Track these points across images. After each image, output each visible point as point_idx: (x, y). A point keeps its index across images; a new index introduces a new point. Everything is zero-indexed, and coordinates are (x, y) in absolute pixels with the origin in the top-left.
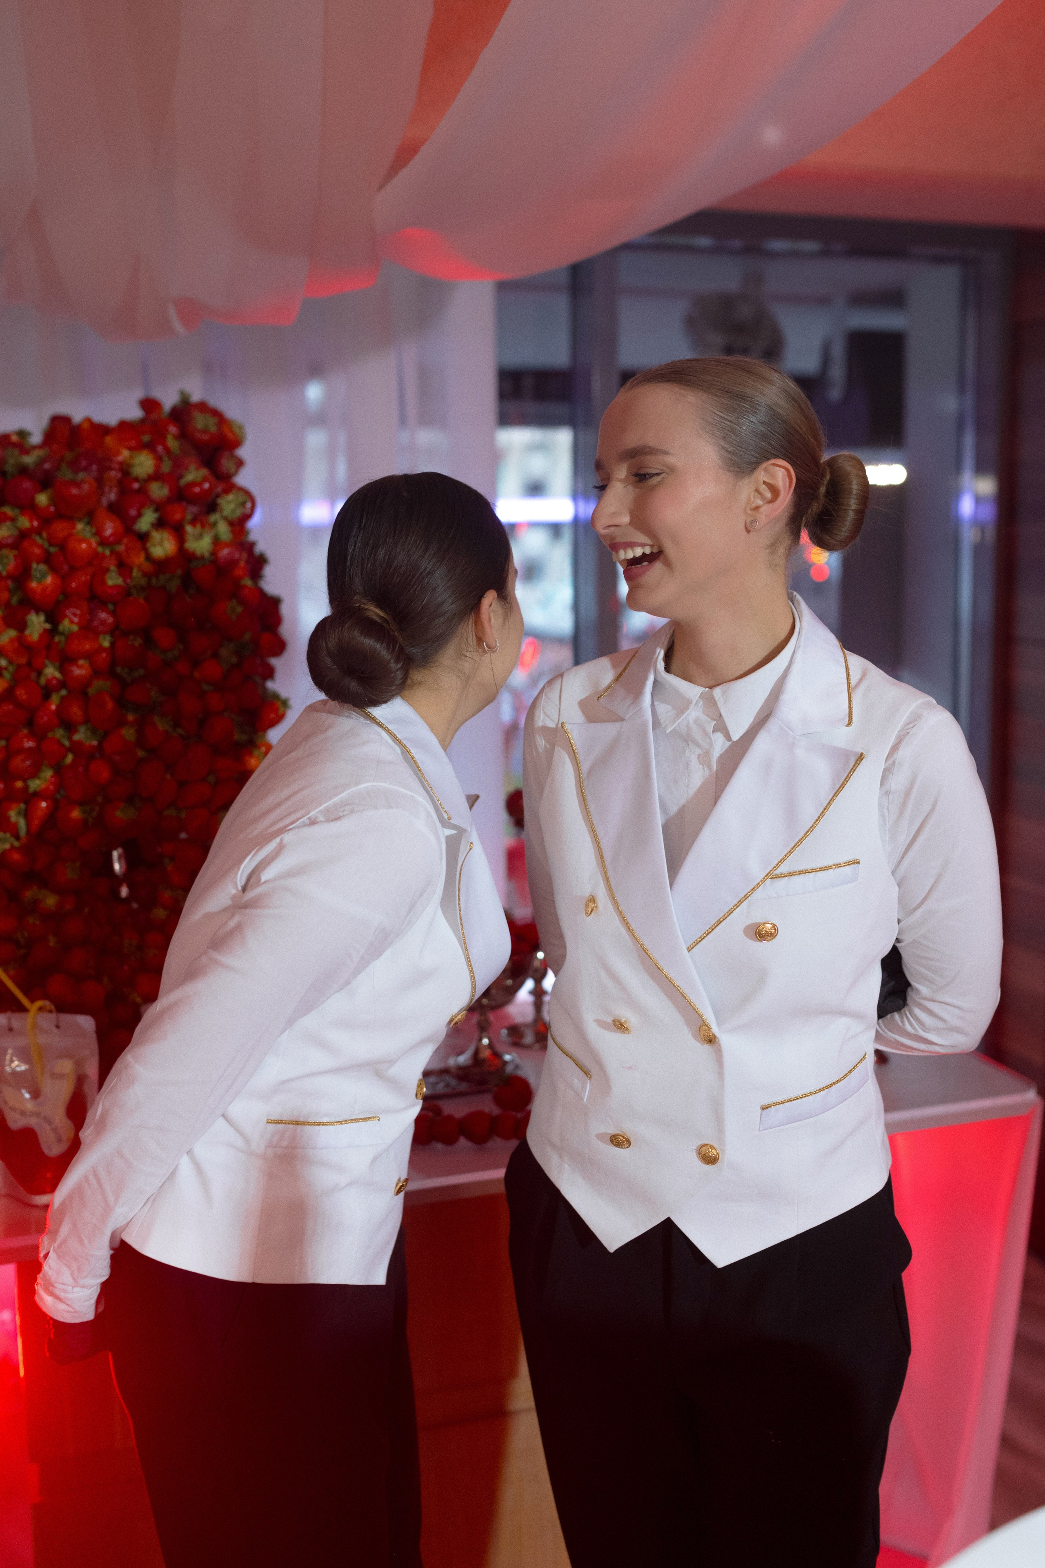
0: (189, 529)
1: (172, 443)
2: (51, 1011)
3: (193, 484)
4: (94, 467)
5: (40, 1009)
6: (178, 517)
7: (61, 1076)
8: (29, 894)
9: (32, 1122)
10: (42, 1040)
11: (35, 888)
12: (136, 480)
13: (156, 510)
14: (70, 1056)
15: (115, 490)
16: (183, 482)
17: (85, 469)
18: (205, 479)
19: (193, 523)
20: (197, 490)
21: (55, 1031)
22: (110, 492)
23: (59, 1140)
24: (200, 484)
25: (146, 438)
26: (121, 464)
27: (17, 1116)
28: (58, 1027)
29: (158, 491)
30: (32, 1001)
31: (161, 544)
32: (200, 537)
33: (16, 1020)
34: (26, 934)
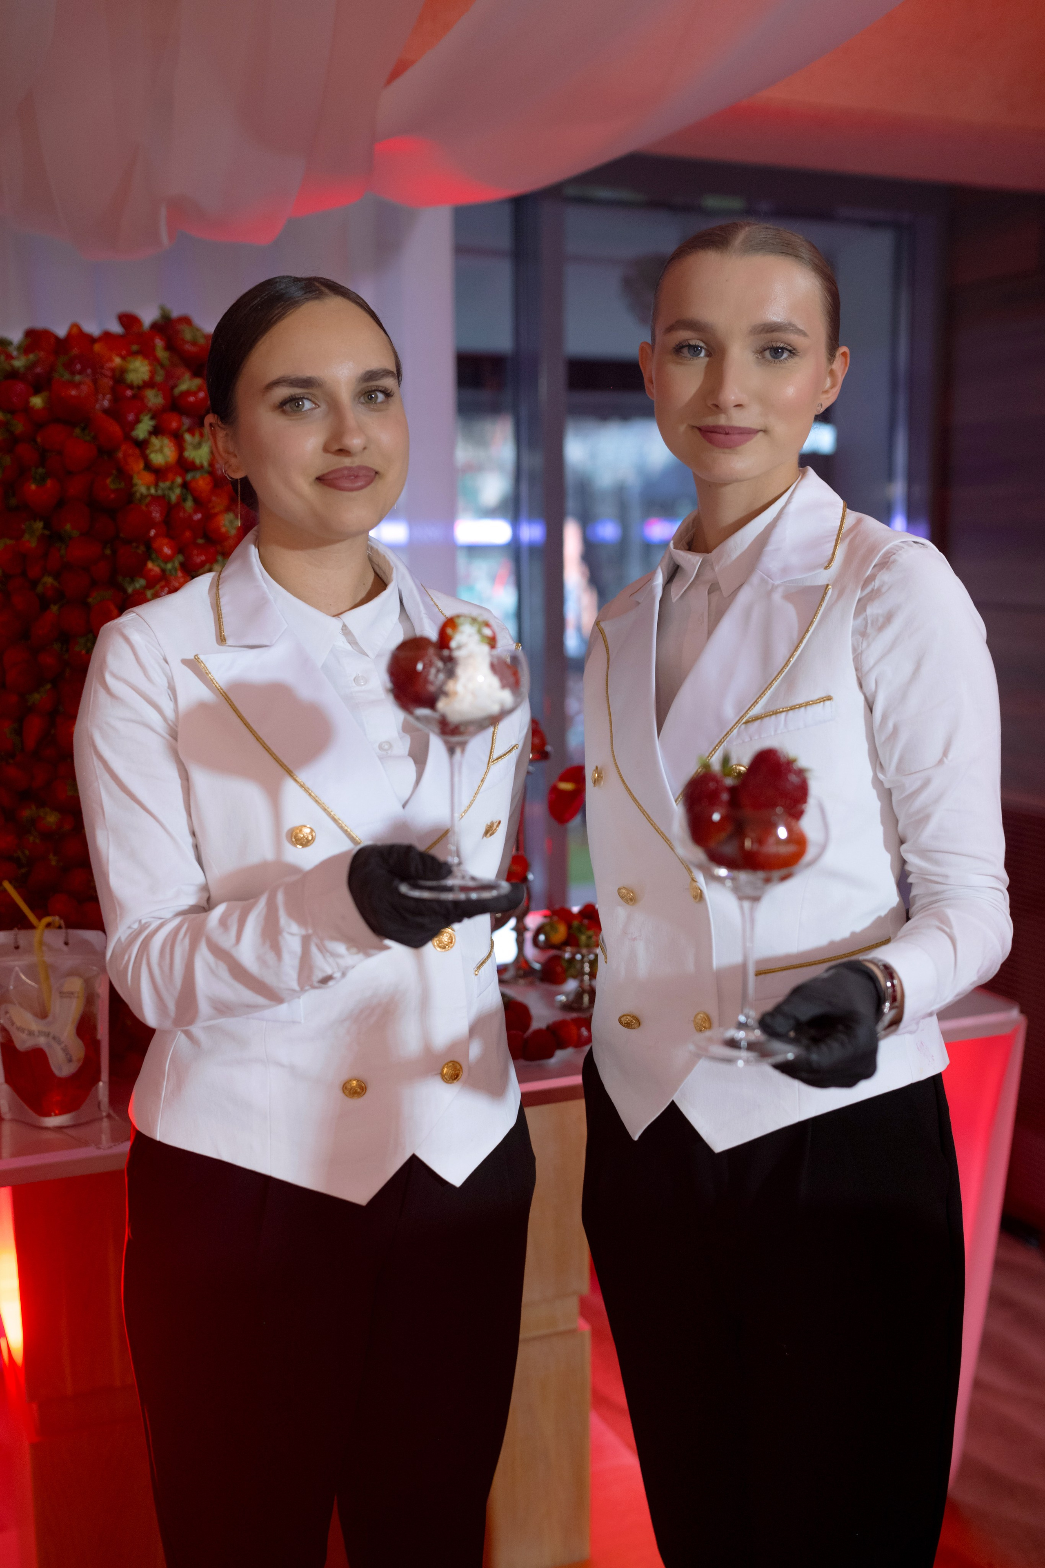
0: (188, 437)
1: (161, 352)
2: (60, 927)
3: (188, 393)
4: (89, 371)
5: (48, 925)
6: (174, 425)
7: (71, 994)
8: (28, 813)
9: (42, 1041)
10: (48, 958)
11: (33, 807)
12: (131, 386)
13: (152, 418)
14: (80, 975)
15: (108, 396)
16: (177, 391)
17: (80, 373)
18: (200, 389)
19: (191, 431)
20: (192, 399)
21: (65, 948)
22: (104, 399)
23: (70, 1060)
24: (195, 394)
25: (135, 348)
26: (113, 370)
27: (24, 1036)
28: (66, 944)
29: (154, 398)
30: (40, 918)
31: (161, 450)
32: (198, 446)
33: (23, 936)
34: (27, 852)
